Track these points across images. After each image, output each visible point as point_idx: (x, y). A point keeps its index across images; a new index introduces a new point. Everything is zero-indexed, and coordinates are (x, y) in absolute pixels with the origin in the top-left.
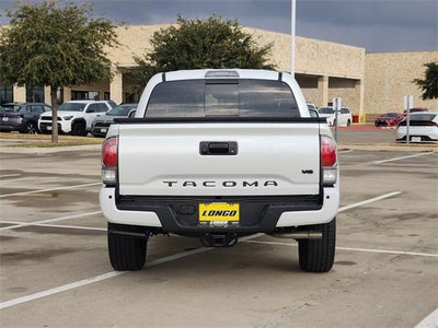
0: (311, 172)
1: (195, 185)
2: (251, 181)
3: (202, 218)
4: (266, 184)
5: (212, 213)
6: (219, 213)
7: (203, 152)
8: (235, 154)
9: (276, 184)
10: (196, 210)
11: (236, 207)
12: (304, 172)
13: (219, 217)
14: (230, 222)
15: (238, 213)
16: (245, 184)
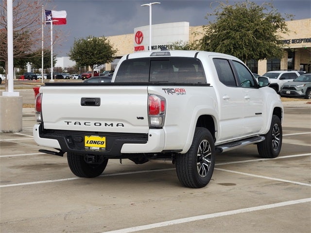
0: (142, 118)
1: (80, 124)
2: (109, 123)
3: (86, 145)
4: (117, 125)
5: (92, 142)
6: (95, 142)
7: (82, 105)
8: (99, 105)
9: (123, 126)
10: (83, 140)
11: (104, 139)
12: (138, 118)
13: (96, 144)
14: (100, 148)
15: (105, 143)
16: (106, 124)
